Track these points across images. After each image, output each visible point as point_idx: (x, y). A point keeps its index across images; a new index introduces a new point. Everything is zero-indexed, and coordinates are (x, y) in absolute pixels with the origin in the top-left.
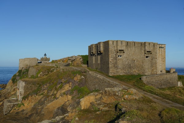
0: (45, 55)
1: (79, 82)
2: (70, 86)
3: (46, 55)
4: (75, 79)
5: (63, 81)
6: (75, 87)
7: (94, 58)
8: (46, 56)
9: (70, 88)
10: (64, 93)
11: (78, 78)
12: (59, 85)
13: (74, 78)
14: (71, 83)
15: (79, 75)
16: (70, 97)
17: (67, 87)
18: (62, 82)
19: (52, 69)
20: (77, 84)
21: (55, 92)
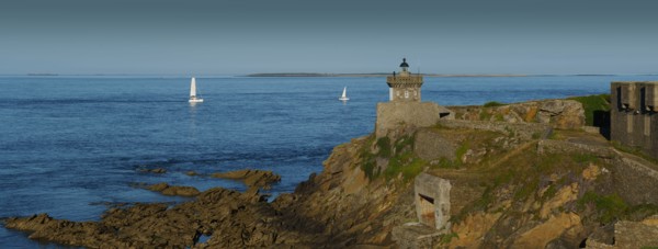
0: (404, 65)
1: (596, 181)
2: (574, 193)
3: (407, 65)
4: (586, 174)
5: (554, 178)
6: (586, 193)
7: (630, 118)
8: (409, 69)
9: (575, 197)
10: (561, 209)
11: (592, 172)
12: (545, 190)
13: (581, 172)
14: (575, 185)
15: (595, 164)
16: (576, 218)
17: (566, 194)
18: (551, 183)
19: (497, 140)
20: (592, 188)
21: (537, 206)
